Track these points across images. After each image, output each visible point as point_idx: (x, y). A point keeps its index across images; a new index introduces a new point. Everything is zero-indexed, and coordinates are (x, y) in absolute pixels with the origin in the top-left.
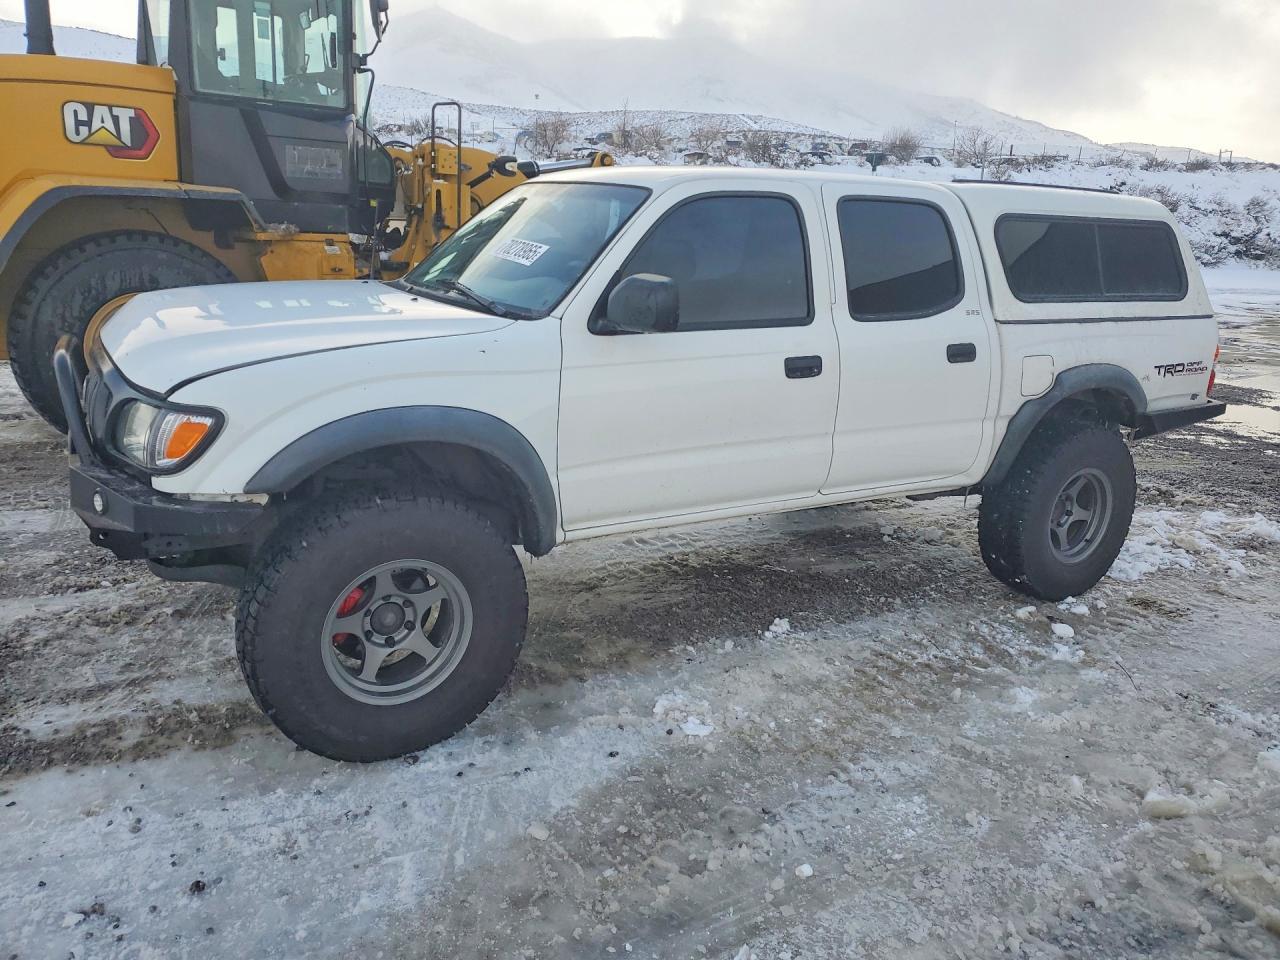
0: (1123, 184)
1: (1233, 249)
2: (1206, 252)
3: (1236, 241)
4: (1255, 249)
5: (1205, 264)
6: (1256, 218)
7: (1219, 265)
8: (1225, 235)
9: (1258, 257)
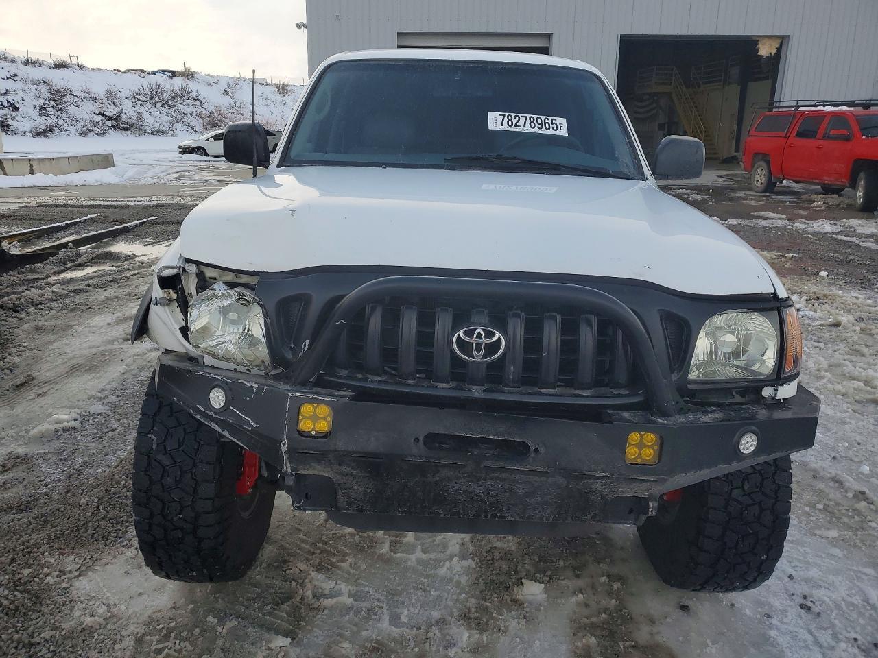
0: (16, 75)
1: (110, 123)
2: (95, 126)
3: (109, 118)
4: (123, 124)
5: (97, 134)
6: (114, 103)
7: (106, 134)
8: (102, 114)
9: (125, 129)
